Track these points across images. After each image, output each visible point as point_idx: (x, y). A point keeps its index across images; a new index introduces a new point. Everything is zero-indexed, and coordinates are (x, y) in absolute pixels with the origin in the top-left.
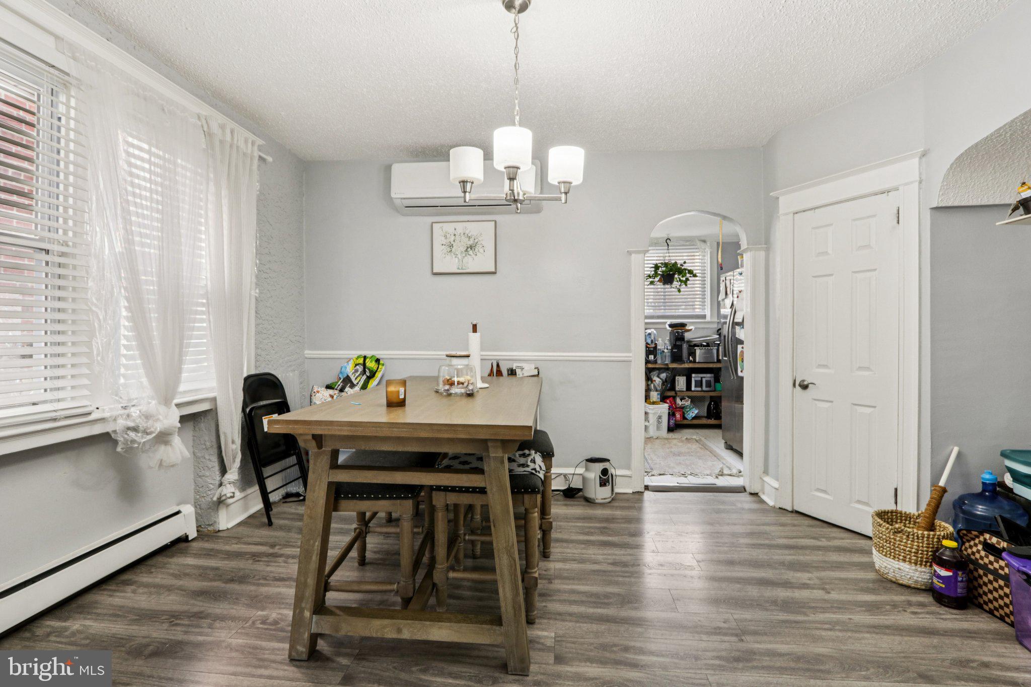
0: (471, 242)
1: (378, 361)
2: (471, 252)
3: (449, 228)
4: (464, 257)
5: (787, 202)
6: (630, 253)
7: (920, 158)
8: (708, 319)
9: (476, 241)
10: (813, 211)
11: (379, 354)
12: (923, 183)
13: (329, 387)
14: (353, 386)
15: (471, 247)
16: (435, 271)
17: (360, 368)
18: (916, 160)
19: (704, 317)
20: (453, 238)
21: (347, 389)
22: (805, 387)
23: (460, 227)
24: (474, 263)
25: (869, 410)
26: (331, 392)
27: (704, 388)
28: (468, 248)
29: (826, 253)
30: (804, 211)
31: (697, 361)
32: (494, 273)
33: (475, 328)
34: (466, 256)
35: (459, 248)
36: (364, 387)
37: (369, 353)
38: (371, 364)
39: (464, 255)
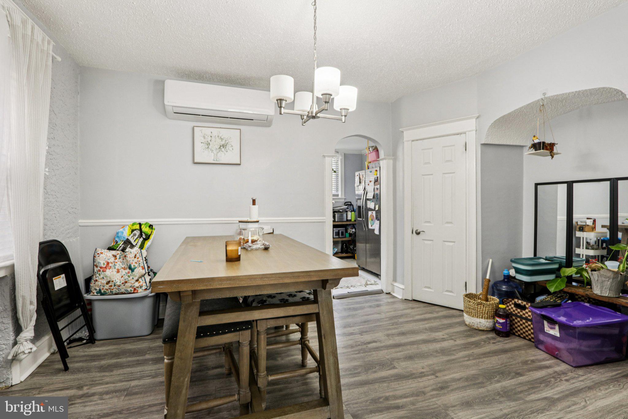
0: (223, 143)
1: (151, 226)
2: (223, 149)
3: (208, 131)
4: (218, 153)
5: (408, 135)
6: (324, 156)
7: (476, 119)
8: (340, 196)
9: (227, 142)
10: (422, 141)
11: (151, 221)
12: (477, 131)
13: (110, 249)
14: (132, 246)
15: (223, 146)
16: (196, 161)
17: (137, 233)
18: (474, 120)
19: (338, 195)
20: (209, 138)
21: (128, 249)
22: (418, 233)
23: (215, 132)
24: (225, 157)
25: (451, 244)
26: (114, 252)
27: (340, 236)
28: (221, 146)
29: (429, 163)
30: (417, 140)
31: (336, 221)
32: (240, 165)
33: (254, 202)
34: (219, 151)
35: (215, 145)
36: (142, 247)
37: (143, 221)
38: (146, 229)
39: (218, 151)
